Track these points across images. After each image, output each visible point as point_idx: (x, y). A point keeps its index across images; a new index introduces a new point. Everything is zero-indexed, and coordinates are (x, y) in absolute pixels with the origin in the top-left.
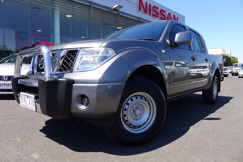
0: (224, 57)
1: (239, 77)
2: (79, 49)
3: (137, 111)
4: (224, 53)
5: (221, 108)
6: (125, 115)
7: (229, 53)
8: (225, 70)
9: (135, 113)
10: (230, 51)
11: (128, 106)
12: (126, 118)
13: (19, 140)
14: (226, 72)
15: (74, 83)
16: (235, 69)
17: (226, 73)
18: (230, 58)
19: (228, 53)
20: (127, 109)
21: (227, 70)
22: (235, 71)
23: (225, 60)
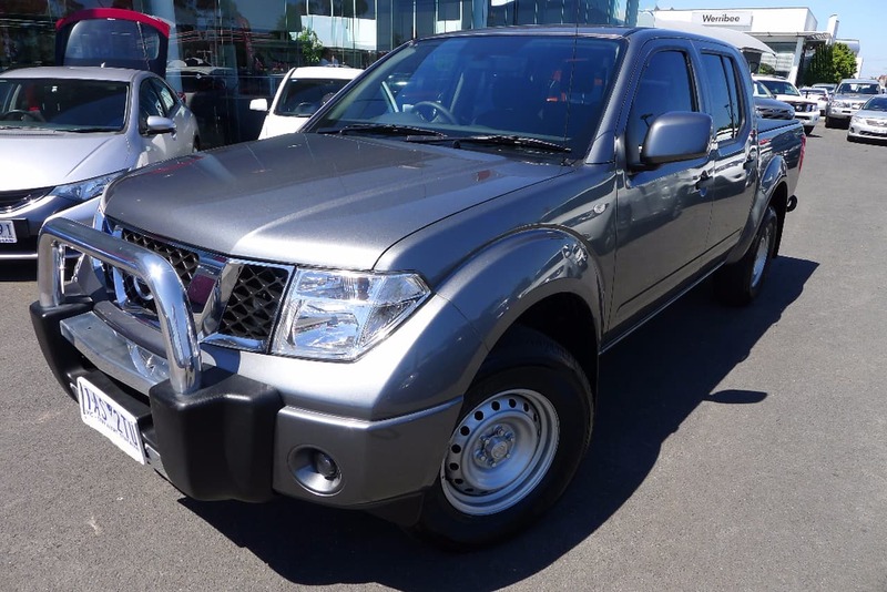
0: (811, 42)
1: (851, 139)
2: (290, 269)
3: (495, 448)
4: (810, 31)
5: (772, 330)
6: (455, 467)
7: (830, 30)
8: (803, 110)
9: (488, 453)
10: (835, 19)
11: (466, 437)
12: (456, 475)
13: (92, 523)
14: (807, 118)
15: (283, 406)
16: (841, 101)
17: (807, 122)
18: (831, 49)
19: (827, 29)
20: (462, 447)
21: (811, 110)
22: (838, 110)
23: (810, 54)
